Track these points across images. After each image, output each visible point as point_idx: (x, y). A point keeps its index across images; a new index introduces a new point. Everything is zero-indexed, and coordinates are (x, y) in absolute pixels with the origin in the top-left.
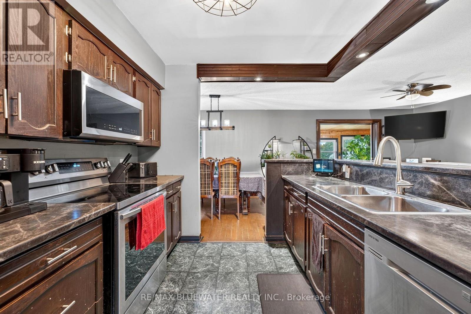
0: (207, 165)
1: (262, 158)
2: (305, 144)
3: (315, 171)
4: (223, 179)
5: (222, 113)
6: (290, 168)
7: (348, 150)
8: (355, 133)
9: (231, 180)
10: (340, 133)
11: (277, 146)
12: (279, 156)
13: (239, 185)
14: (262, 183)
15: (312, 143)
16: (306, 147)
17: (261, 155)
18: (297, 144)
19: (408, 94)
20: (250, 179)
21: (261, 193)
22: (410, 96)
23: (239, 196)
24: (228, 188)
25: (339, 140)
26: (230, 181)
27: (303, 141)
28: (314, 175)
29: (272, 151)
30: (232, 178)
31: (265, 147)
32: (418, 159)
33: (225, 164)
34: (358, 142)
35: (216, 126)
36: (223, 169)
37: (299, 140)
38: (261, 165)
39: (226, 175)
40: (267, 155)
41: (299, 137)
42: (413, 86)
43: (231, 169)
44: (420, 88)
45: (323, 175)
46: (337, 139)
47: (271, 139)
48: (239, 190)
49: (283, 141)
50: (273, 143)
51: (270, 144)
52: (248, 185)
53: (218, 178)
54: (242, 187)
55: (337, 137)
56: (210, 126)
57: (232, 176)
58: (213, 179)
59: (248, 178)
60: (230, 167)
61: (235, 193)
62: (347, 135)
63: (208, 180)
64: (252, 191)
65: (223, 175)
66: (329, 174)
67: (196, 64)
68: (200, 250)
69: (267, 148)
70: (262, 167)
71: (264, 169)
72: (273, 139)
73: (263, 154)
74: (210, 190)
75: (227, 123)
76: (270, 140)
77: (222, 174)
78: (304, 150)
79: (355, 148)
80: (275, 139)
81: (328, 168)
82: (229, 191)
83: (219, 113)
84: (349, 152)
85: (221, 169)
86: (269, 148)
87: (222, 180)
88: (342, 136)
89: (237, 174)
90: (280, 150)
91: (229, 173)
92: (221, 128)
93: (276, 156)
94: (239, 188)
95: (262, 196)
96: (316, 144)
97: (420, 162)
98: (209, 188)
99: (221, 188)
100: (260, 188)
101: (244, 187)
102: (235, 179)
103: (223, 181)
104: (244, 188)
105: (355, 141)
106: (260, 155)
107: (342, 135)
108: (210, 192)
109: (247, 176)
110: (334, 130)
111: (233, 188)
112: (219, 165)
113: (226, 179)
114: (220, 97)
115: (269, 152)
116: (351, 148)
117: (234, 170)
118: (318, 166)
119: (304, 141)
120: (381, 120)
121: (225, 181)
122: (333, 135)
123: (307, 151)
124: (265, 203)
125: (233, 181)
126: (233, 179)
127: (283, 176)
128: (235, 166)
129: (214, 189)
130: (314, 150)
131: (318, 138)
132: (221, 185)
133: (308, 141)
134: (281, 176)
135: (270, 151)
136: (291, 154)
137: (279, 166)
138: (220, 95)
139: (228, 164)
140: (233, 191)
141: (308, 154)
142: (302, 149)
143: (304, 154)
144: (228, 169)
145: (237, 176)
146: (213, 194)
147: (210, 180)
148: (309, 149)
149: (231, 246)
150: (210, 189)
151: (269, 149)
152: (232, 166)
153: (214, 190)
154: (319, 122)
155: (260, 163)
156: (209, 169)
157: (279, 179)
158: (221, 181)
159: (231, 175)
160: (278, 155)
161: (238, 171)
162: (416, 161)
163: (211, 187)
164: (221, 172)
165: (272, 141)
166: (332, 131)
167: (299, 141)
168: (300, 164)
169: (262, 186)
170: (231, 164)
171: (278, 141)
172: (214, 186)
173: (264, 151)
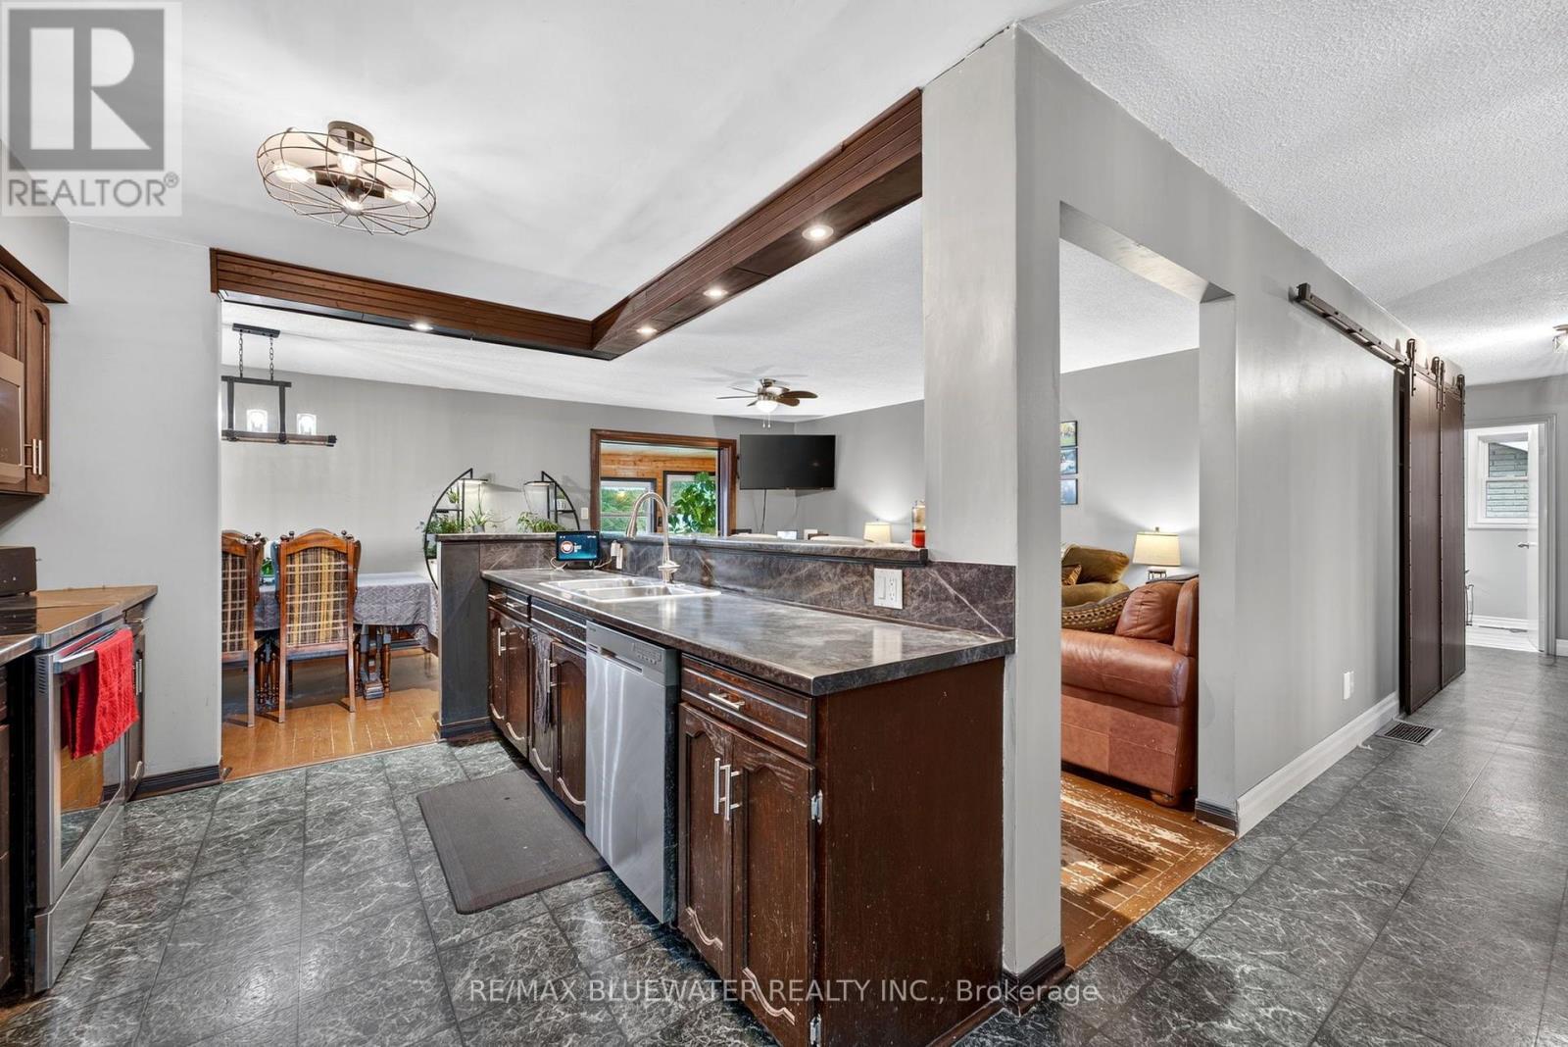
0: (233, 555)
1: (427, 531)
2: (560, 493)
3: (561, 557)
4: (296, 596)
5: (287, 389)
6: (506, 555)
7: (679, 511)
8: (694, 468)
9: (327, 597)
10: (660, 464)
11: (475, 496)
12: (483, 526)
13: (353, 611)
14: (429, 601)
15: (578, 489)
16: (560, 501)
17: (426, 523)
18: (537, 496)
19: (759, 399)
20: (391, 591)
21: (426, 628)
22: (762, 402)
23: (355, 643)
24: (314, 623)
25: (660, 484)
26: (323, 600)
27: (554, 487)
28: (560, 568)
29: (460, 511)
30: (329, 591)
31: (440, 499)
32: (795, 533)
33: (306, 550)
34: (702, 491)
35: (260, 429)
36: (297, 564)
37: (543, 481)
38: (426, 553)
39: (309, 583)
40: (444, 524)
41: (543, 473)
42: (767, 384)
43: (327, 564)
44: (777, 390)
45: (579, 565)
46: (653, 481)
47: (459, 478)
48: (355, 625)
49: (496, 483)
50: (466, 490)
51: (455, 491)
52: (385, 608)
53: (277, 593)
54: (364, 614)
55: (653, 476)
56: (236, 428)
57: (329, 584)
58: (258, 599)
59: (385, 587)
60: (325, 556)
61: (341, 634)
62: (678, 470)
63: (238, 602)
64: (398, 624)
65: (297, 583)
66: (591, 562)
67: (208, 248)
68: (230, 797)
69: (445, 503)
70: (427, 558)
71: (436, 566)
72: (465, 477)
73: (433, 519)
74: (240, 636)
75: (306, 424)
76: (456, 480)
77: (293, 581)
78: (556, 511)
79: (694, 506)
80: (472, 478)
81: (585, 550)
82: (317, 630)
83: (277, 388)
84: (680, 517)
85: (289, 566)
86: (452, 502)
87: (292, 599)
88: (666, 473)
89: (346, 578)
90: (486, 511)
91: (317, 576)
92: (283, 439)
93: (473, 527)
94: (355, 619)
95: (430, 636)
96: (589, 495)
97: (800, 537)
98: (241, 628)
99: (288, 626)
100: (423, 614)
101: (368, 613)
102: (341, 592)
103: (296, 602)
104: (371, 617)
105: (695, 486)
106: (422, 523)
107: (668, 469)
108: (245, 639)
109: (383, 583)
110: (646, 456)
111: (331, 621)
112: (283, 553)
113: (309, 594)
114: (276, 337)
115: (452, 514)
116: (686, 505)
117: (336, 567)
118: (566, 547)
119: (557, 485)
120: (735, 441)
121: (301, 602)
122: (645, 469)
123: (564, 511)
124: (437, 655)
125: (332, 599)
126: (332, 592)
127: (485, 572)
128: (338, 554)
129: (259, 629)
130: (583, 509)
131: (596, 477)
132: (288, 614)
133: (569, 485)
134: (481, 574)
135: (456, 512)
136: (521, 520)
137: (475, 550)
138: (276, 328)
139: (316, 548)
140: (331, 629)
141: (568, 520)
142: (552, 507)
143: (556, 522)
144: (315, 564)
145: (347, 583)
146: (255, 645)
147: (245, 601)
148: (569, 508)
149: (335, 767)
150: (245, 631)
151: (452, 506)
152: (329, 554)
153: (258, 635)
154: (597, 436)
155: (422, 546)
156: (241, 568)
157: (473, 580)
158: (289, 603)
159: (325, 582)
160: (479, 523)
161: (350, 568)
162: (792, 535)
163: (249, 626)
164: (290, 573)
165: (460, 482)
166: (641, 458)
167: (544, 484)
168: (529, 545)
169: (429, 609)
170: (325, 548)
171: (481, 482)
172: (258, 619)
173: (435, 511)
